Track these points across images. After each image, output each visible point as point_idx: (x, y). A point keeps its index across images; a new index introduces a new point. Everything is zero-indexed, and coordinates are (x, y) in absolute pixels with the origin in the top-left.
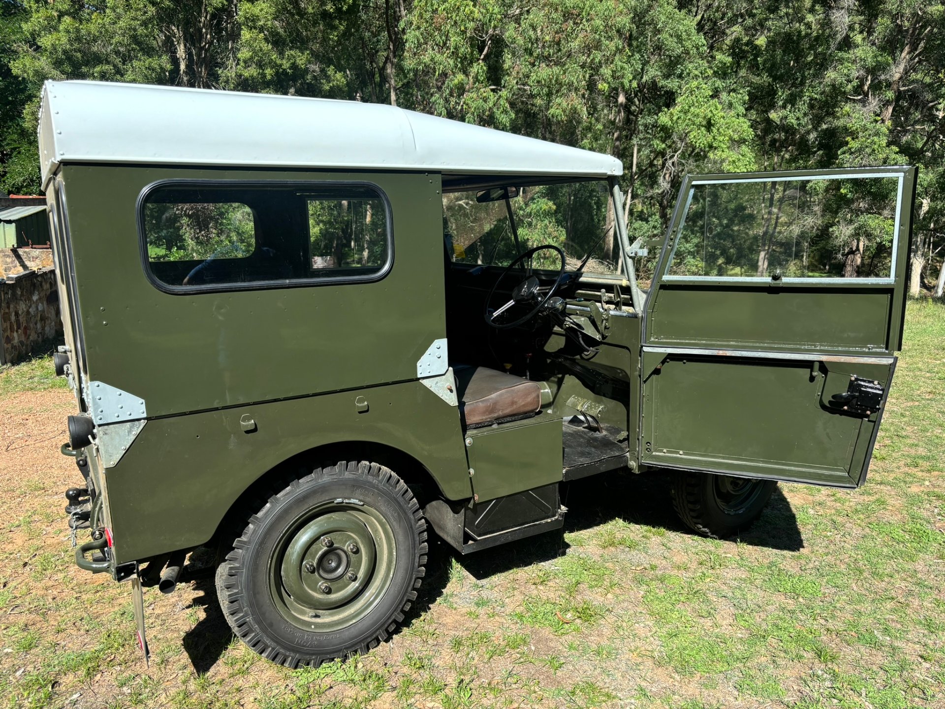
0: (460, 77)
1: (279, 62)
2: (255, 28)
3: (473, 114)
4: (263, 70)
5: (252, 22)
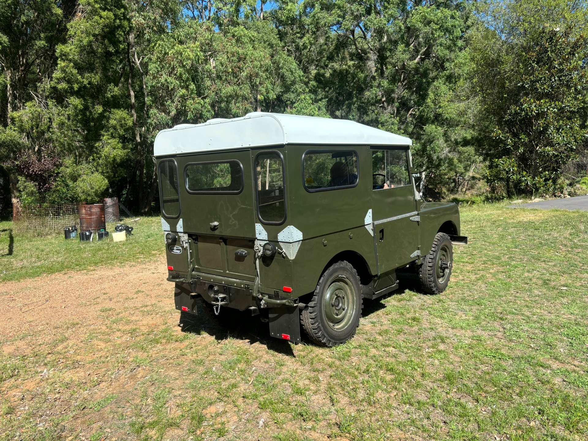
0: (184, 91)
1: (82, 80)
2: (67, 60)
3: (192, 112)
4: (72, 85)
5: (64, 56)
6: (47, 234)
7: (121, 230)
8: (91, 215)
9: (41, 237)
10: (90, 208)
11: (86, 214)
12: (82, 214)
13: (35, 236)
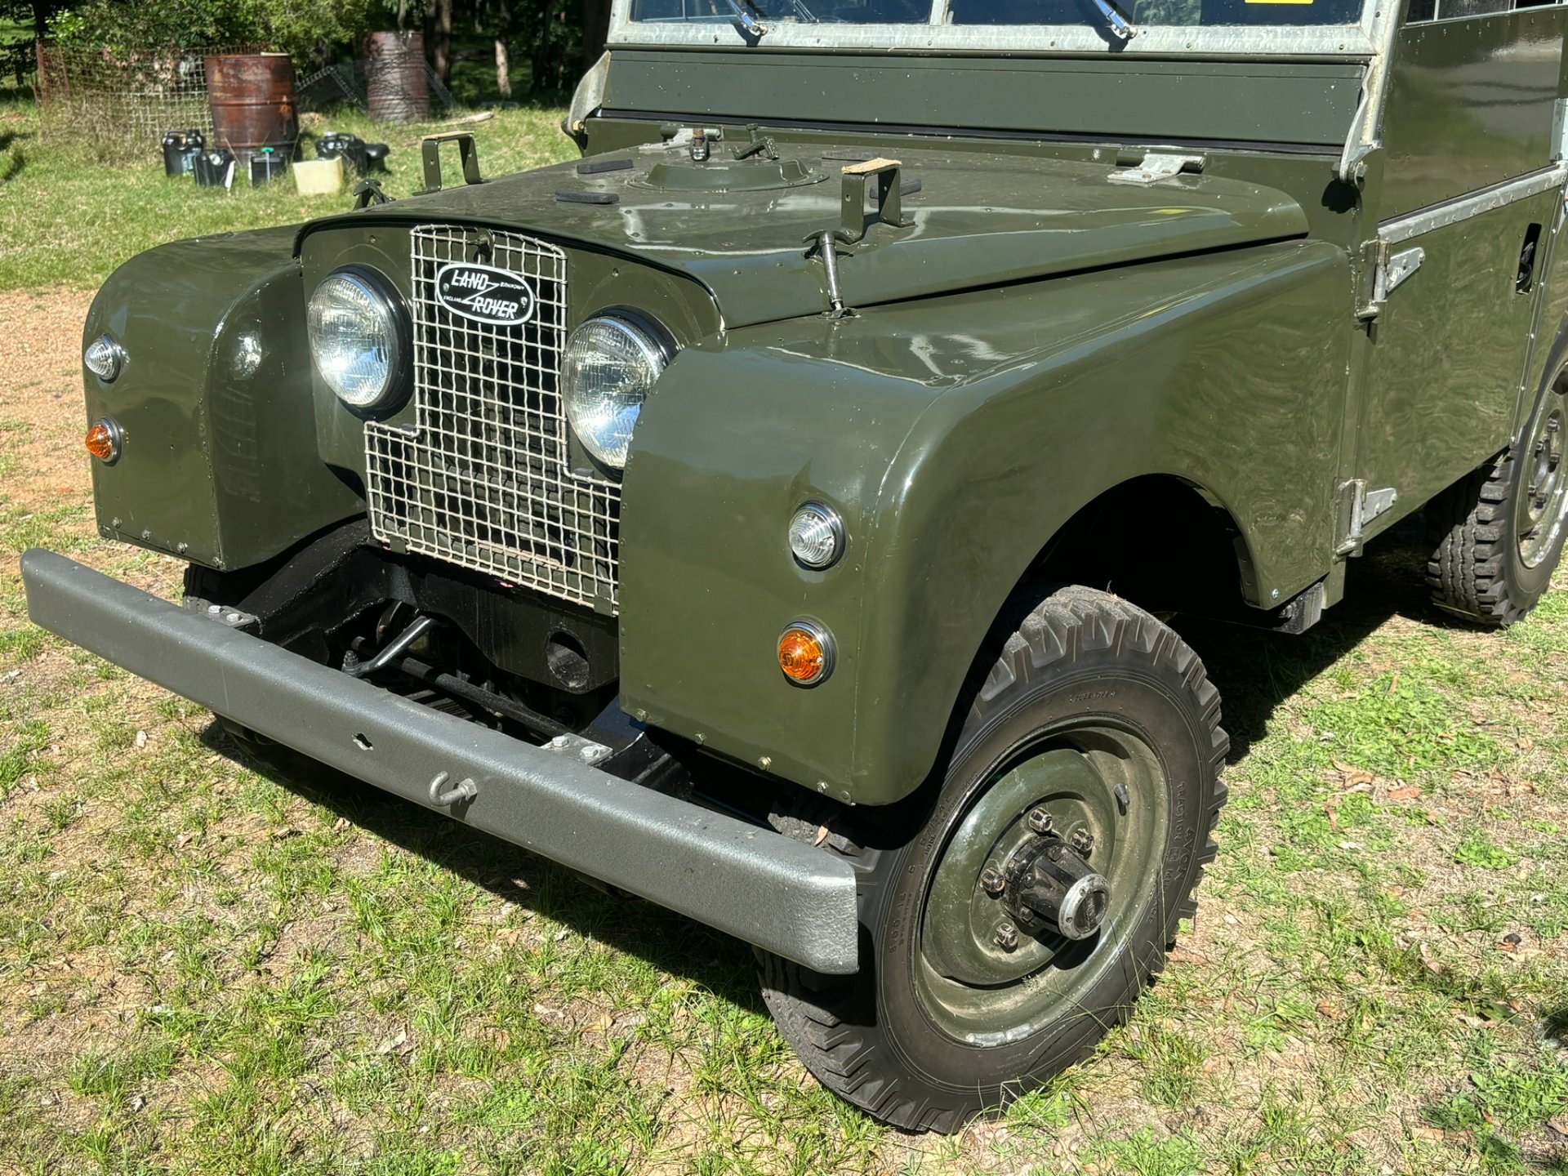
6: (129, 156)
7: (331, 155)
8: (240, 92)
9: (112, 164)
10: (237, 66)
11: (224, 90)
12: (214, 89)
13: (90, 162)
